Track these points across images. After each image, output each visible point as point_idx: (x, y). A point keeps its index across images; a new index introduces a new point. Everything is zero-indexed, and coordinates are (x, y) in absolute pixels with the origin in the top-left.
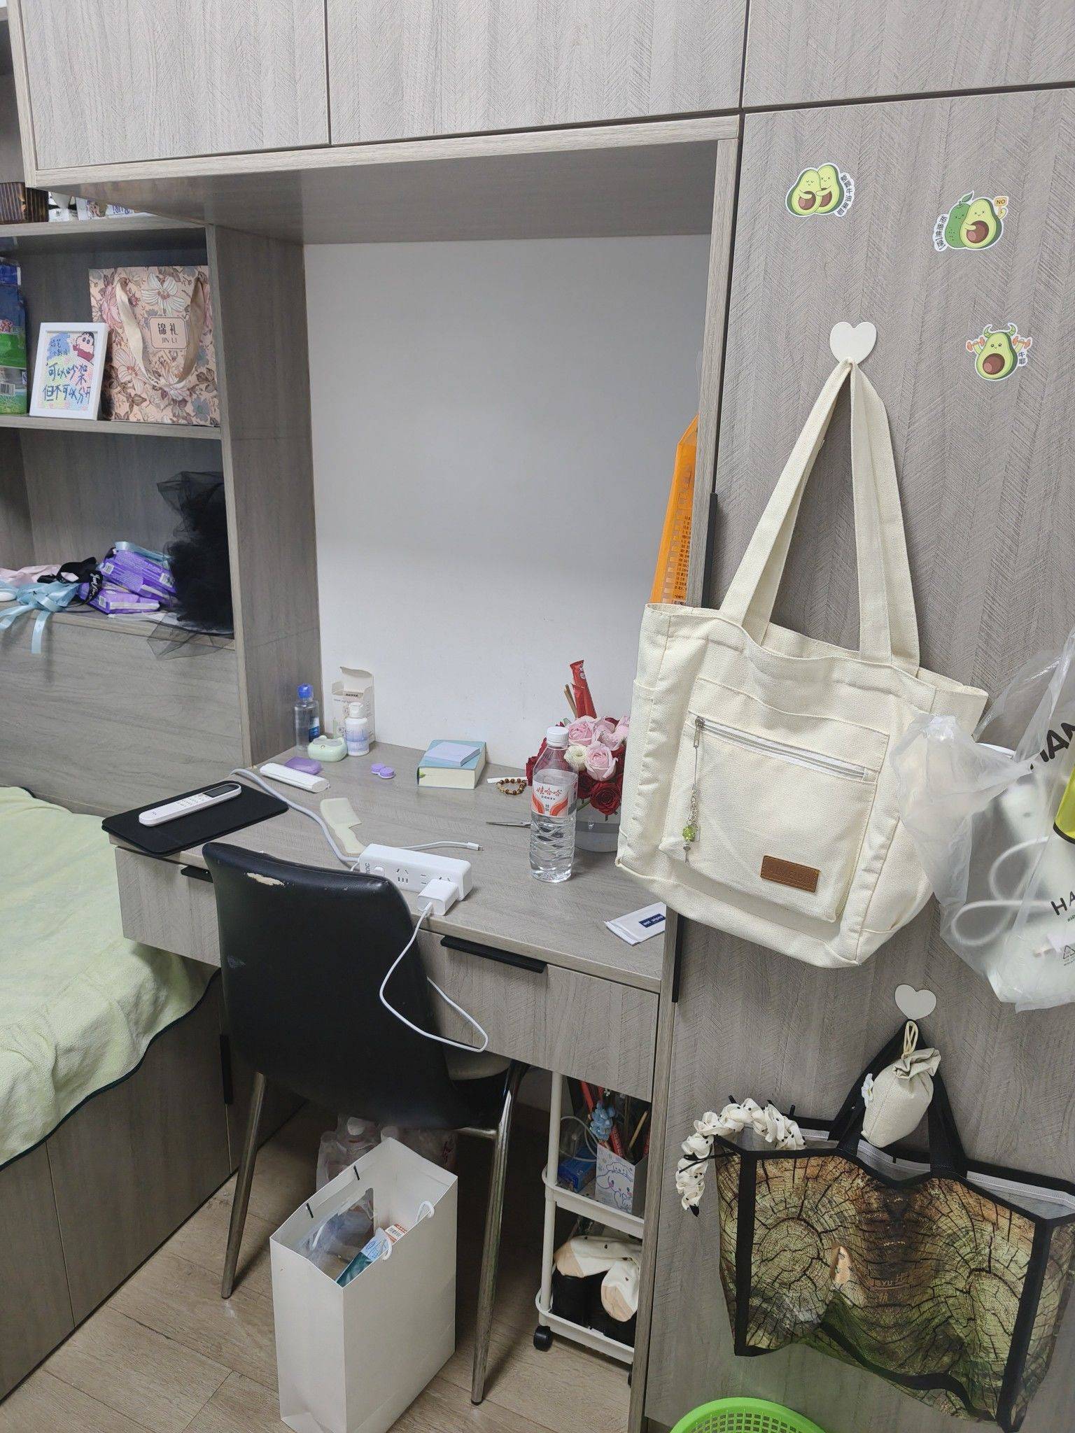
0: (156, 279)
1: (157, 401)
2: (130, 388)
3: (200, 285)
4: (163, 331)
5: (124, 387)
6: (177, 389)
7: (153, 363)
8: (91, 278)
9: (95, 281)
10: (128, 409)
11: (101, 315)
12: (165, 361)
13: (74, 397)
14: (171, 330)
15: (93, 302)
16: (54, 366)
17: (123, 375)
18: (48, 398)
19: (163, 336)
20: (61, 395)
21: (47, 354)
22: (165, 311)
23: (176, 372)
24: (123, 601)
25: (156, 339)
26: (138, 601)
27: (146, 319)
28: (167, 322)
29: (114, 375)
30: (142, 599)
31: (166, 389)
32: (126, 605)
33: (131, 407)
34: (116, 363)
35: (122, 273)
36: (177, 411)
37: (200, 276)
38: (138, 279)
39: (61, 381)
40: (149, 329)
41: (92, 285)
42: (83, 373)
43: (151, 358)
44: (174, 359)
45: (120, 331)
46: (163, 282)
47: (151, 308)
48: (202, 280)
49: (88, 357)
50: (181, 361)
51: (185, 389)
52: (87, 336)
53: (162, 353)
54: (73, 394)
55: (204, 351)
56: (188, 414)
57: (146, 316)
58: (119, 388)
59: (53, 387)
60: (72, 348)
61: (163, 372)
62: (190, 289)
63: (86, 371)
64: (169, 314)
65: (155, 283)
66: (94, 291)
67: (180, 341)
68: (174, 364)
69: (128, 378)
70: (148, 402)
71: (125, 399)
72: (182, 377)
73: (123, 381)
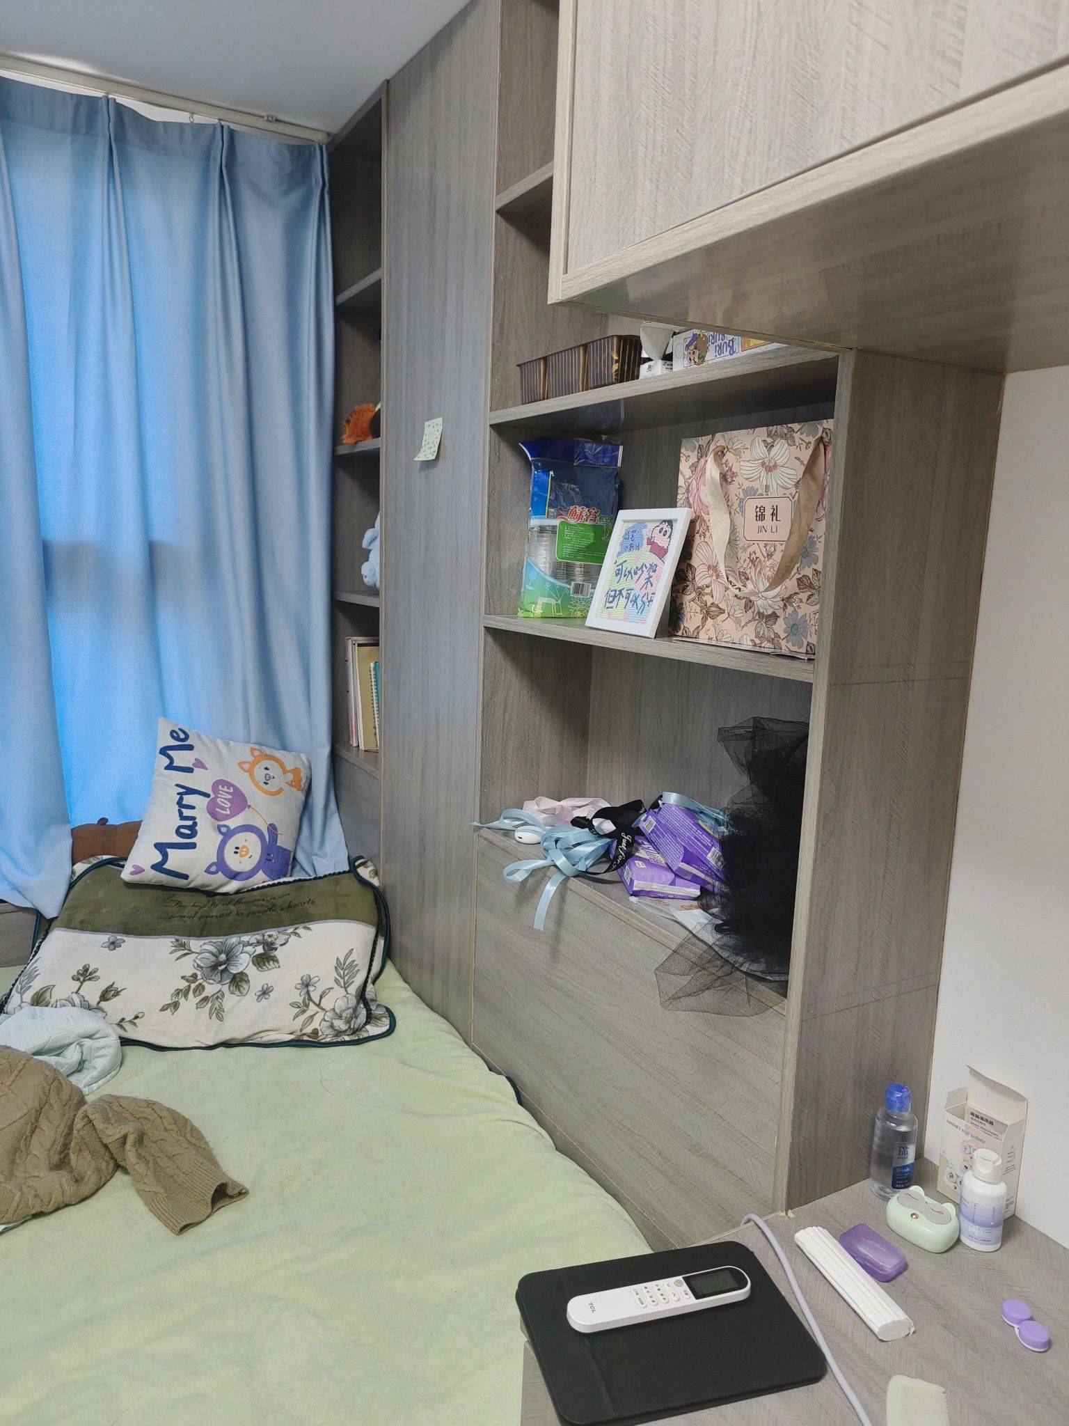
0: (762, 444)
1: (738, 614)
2: (707, 594)
3: (822, 447)
4: (760, 516)
5: (700, 592)
6: (768, 600)
7: (742, 561)
8: (683, 450)
9: (687, 453)
10: (700, 624)
11: (687, 498)
12: (757, 558)
13: (635, 606)
14: (773, 514)
15: (681, 482)
16: (622, 564)
17: (701, 576)
18: (608, 605)
19: (760, 523)
20: (623, 601)
21: (618, 549)
22: (767, 487)
23: (770, 574)
24: (652, 880)
25: (750, 527)
26: (673, 883)
27: (741, 501)
28: (768, 505)
29: (690, 576)
30: (678, 880)
31: (753, 598)
32: (656, 887)
33: (704, 620)
34: (695, 561)
35: (720, 439)
36: (763, 630)
37: (824, 435)
38: (740, 445)
39: (625, 584)
40: (743, 515)
41: (683, 459)
42: (651, 574)
43: (740, 555)
44: (770, 555)
45: (706, 517)
46: (770, 447)
47: (750, 484)
48: (826, 440)
49: (661, 552)
50: (778, 557)
51: (779, 599)
52: (665, 526)
53: (755, 548)
54: (635, 601)
55: (813, 543)
56: (777, 635)
57: (742, 496)
58: (694, 594)
59: (616, 591)
60: (645, 542)
61: (751, 573)
62: (806, 455)
63: (654, 571)
64: (772, 493)
65: (760, 450)
66: (684, 467)
67: (781, 530)
68: (768, 563)
69: (706, 581)
70: (726, 615)
71: (698, 609)
72: (777, 580)
73: (700, 585)
